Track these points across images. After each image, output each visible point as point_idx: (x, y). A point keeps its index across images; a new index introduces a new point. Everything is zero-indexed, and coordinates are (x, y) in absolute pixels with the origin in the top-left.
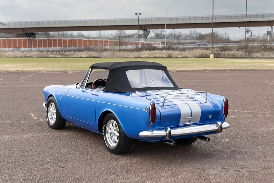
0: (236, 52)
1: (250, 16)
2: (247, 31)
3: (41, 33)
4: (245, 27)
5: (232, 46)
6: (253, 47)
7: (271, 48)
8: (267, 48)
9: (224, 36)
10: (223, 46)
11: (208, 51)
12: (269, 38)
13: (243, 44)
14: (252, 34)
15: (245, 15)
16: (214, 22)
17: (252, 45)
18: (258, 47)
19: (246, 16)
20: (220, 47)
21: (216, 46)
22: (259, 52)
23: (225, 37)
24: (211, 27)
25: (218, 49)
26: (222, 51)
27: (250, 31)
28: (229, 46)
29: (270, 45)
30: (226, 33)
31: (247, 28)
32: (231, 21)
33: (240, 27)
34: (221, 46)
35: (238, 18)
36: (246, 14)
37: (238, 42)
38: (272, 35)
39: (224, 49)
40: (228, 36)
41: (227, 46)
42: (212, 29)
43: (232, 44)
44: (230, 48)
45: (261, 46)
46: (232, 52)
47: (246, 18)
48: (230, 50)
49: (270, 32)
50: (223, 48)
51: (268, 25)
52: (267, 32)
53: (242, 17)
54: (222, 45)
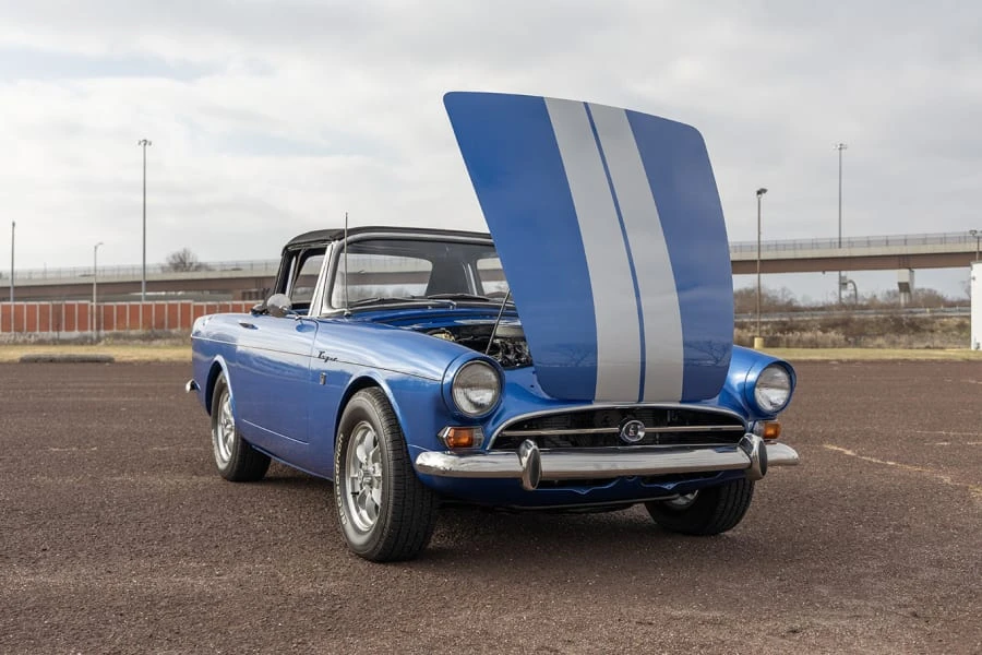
0: (820, 333)
1: (851, 244)
2: (843, 284)
3: (303, 289)
4: (837, 273)
5: (807, 319)
6: (864, 323)
7: (913, 323)
8: (903, 326)
9: (780, 297)
10: (784, 319)
11: (745, 331)
12: (903, 299)
13: (838, 315)
14: (855, 290)
15: (837, 241)
16: (762, 258)
17: (862, 317)
18: (878, 322)
19: (840, 243)
20: (776, 323)
21: (765, 320)
22: (882, 335)
23: (782, 299)
24: (755, 272)
25: (769, 326)
26: (782, 332)
27: (851, 281)
28: (800, 318)
29: (910, 316)
30: (783, 290)
31: (843, 273)
32: (800, 254)
33: (827, 273)
34: (777, 319)
35: (818, 248)
36: (840, 238)
37: (822, 309)
38: (913, 292)
39: (786, 328)
40: (790, 296)
41: (795, 319)
42: (756, 276)
43: (807, 315)
44: (802, 324)
45: (885, 320)
46: (807, 335)
47: (840, 247)
48: (803, 330)
49: (907, 284)
50: (784, 323)
51: (900, 267)
52: (900, 284)
53: (831, 244)
54: (782, 316)
